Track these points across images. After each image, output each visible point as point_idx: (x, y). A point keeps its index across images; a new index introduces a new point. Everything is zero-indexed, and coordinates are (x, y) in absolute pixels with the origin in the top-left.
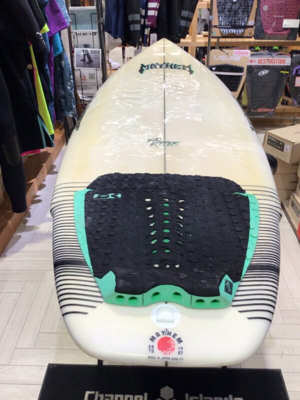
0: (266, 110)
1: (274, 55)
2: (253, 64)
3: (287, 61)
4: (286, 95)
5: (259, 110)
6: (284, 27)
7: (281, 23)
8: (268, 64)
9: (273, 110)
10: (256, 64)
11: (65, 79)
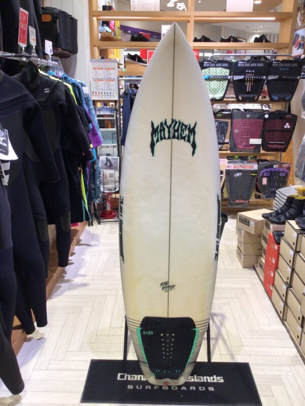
0: (242, 201)
1: (245, 162)
2: (230, 168)
3: (255, 167)
4: (256, 191)
5: (237, 201)
6: (250, 143)
7: (249, 141)
8: (241, 169)
9: (247, 202)
10: (232, 168)
11: (96, 177)
